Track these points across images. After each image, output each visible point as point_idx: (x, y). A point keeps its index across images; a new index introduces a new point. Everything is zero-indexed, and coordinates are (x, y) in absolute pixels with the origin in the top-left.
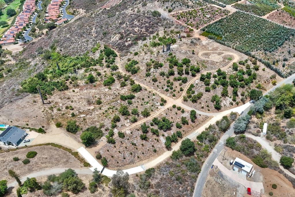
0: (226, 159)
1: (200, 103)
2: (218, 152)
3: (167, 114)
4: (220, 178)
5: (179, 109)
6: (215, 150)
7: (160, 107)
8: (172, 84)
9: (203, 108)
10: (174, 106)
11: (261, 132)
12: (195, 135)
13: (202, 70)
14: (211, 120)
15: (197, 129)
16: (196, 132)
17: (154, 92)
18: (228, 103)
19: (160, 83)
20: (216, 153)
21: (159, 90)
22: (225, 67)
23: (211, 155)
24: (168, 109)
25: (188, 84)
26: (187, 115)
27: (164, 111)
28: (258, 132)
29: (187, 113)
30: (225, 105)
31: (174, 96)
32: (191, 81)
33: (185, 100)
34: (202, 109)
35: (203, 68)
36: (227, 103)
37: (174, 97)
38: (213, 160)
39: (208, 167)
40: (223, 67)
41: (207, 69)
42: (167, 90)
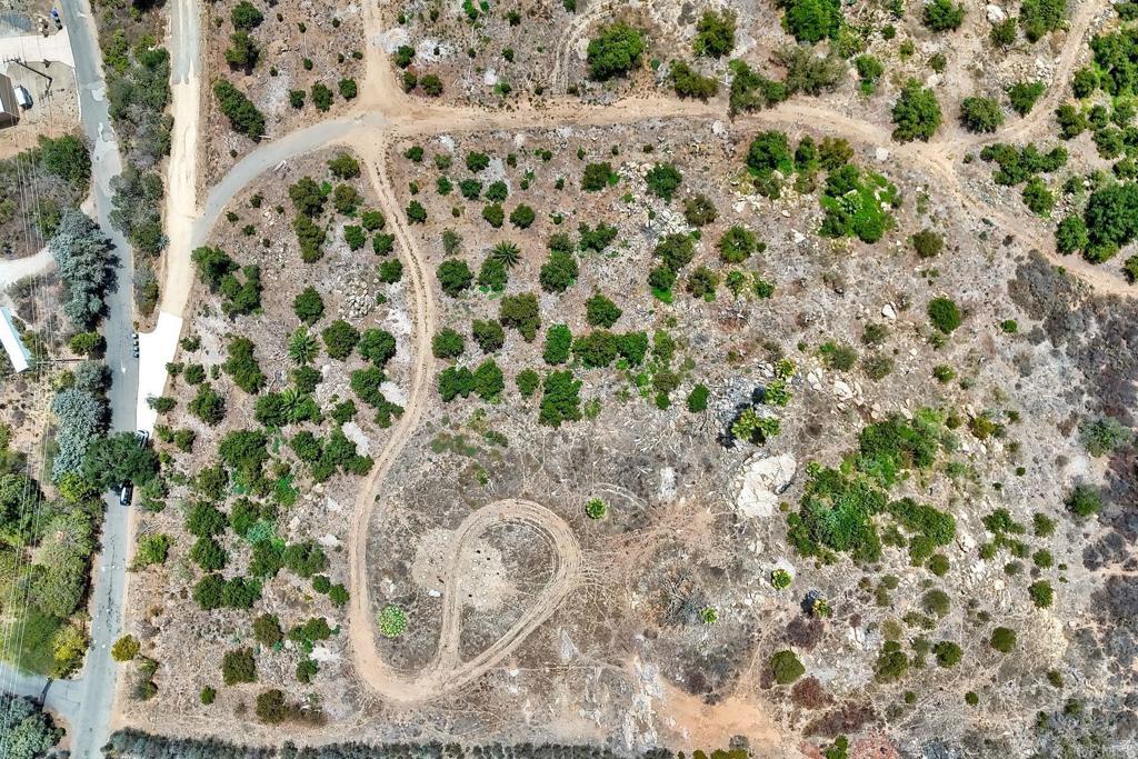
0: (47, 92)
1: (281, 210)
2: (87, 97)
3: (336, 23)
4: (12, 8)
5: (323, 99)
6: (100, 92)
7: (401, 36)
8: (494, 218)
9: (257, 202)
10: (350, 91)
11: (19, 314)
12: (183, 56)
13: (440, 415)
14: (192, 181)
15: (202, 95)
16: (191, 75)
17: (524, 111)
18: (208, 340)
19: (560, 185)
20: (89, 86)
21: (520, 139)
22: (364, 537)
23: (98, 58)
24: (358, 56)
25: (426, 279)
26: (272, 98)
27: (362, 32)
28: (28, 312)
29: (282, 111)
30: (207, 312)
31: (416, 155)
32: (431, 304)
33: (347, 168)
34: (255, 191)
35: (447, 430)
36: (210, 336)
37: (409, 145)
38: (77, 46)
39: (69, 7)
40: (371, 526)
41: (428, 439)
42: (478, 163)
